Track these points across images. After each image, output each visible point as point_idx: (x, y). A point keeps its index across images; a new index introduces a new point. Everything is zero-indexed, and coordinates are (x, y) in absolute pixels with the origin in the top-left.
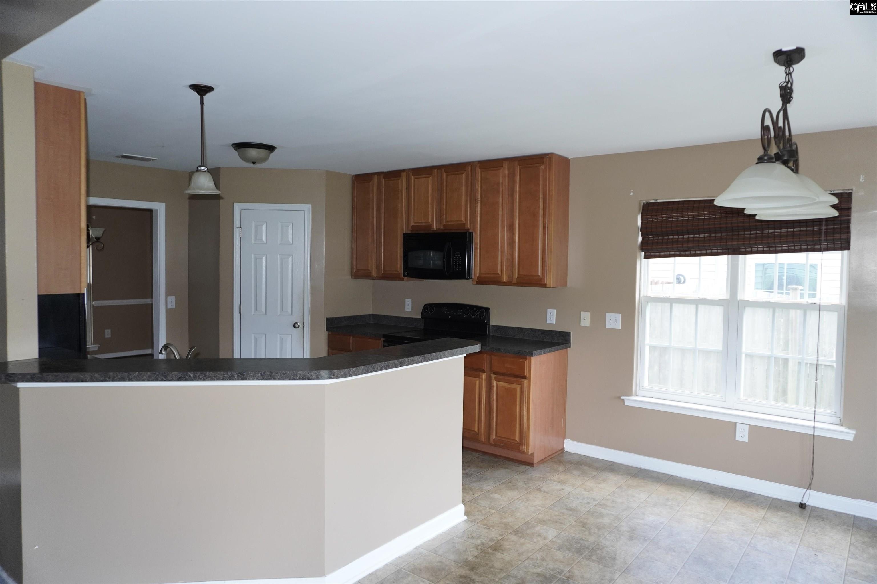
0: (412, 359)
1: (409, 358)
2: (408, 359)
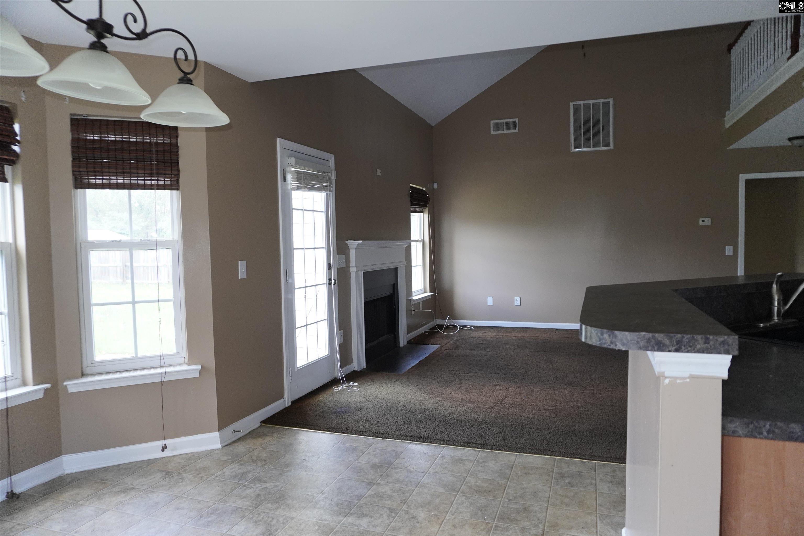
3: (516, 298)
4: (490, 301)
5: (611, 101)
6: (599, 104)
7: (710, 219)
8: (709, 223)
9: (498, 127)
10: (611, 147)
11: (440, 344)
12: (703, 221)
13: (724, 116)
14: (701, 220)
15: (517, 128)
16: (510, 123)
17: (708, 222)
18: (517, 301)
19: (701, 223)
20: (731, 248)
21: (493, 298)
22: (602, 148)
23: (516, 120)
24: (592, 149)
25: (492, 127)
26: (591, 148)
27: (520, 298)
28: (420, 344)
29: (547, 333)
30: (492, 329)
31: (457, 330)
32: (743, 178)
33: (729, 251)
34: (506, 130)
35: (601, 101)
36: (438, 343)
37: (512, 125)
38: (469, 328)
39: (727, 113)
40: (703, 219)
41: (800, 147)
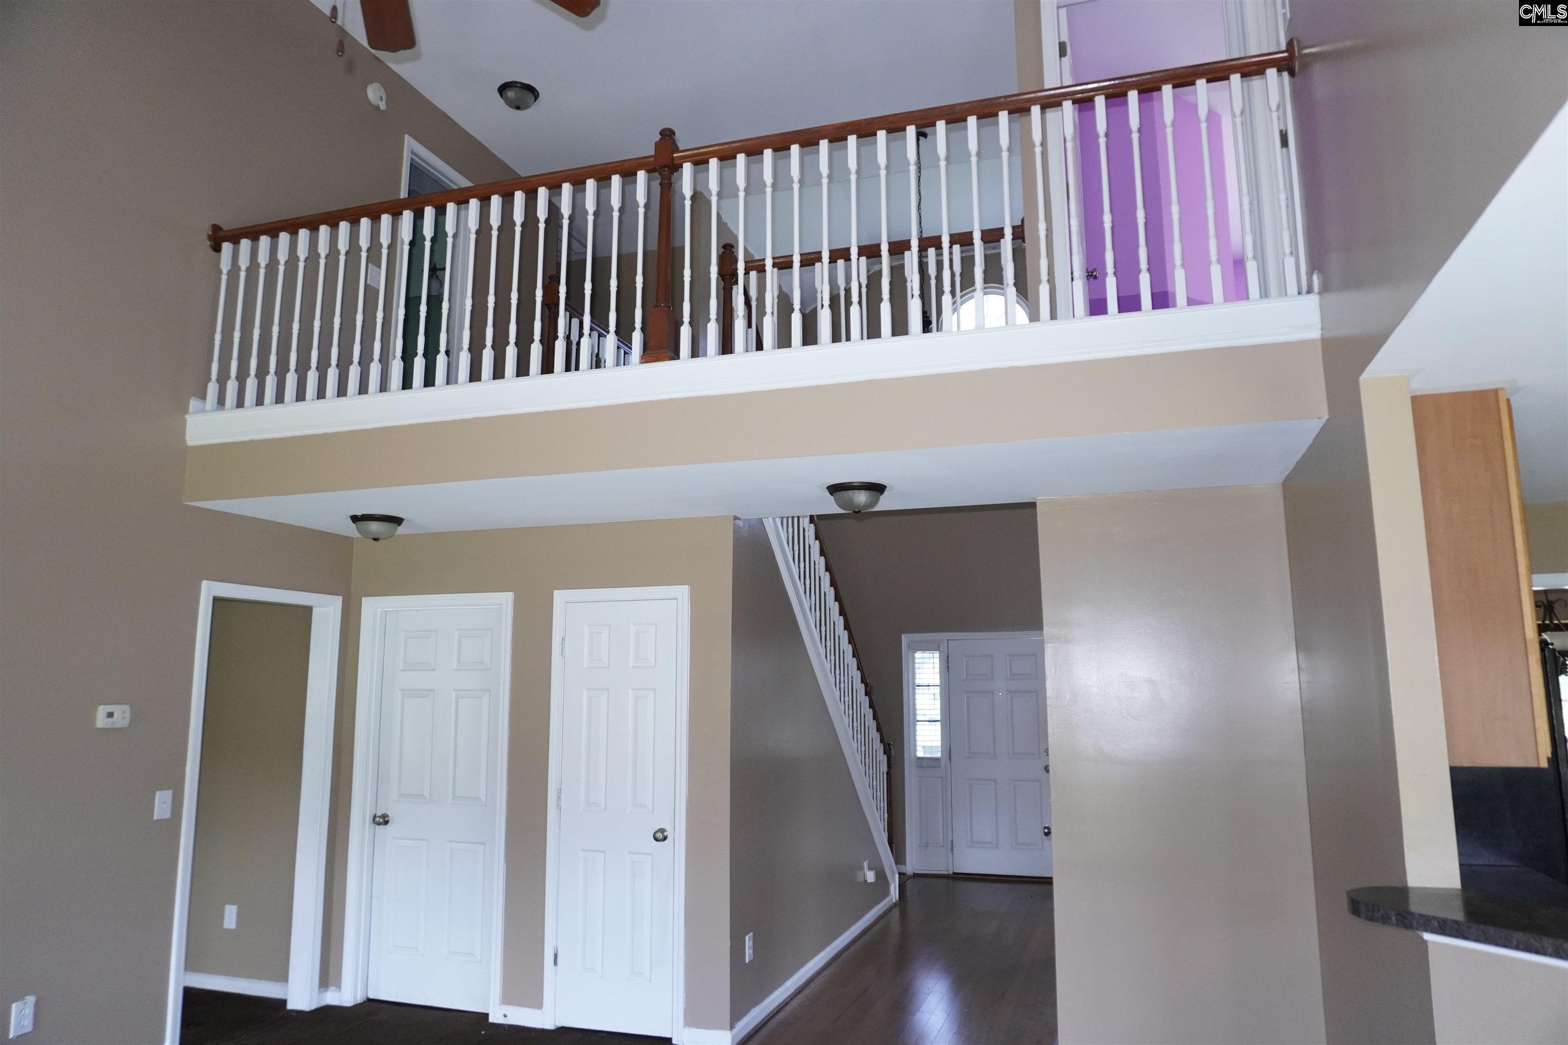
7: (126, 708)
8: (126, 722)
12: (110, 715)
13: (185, 409)
14: (104, 710)
17: (122, 715)
19: (103, 722)
20: (168, 795)
32: (209, 590)
33: (162, 805)
39: (195, 405)
40: (110, 708)
41: (376, 539)
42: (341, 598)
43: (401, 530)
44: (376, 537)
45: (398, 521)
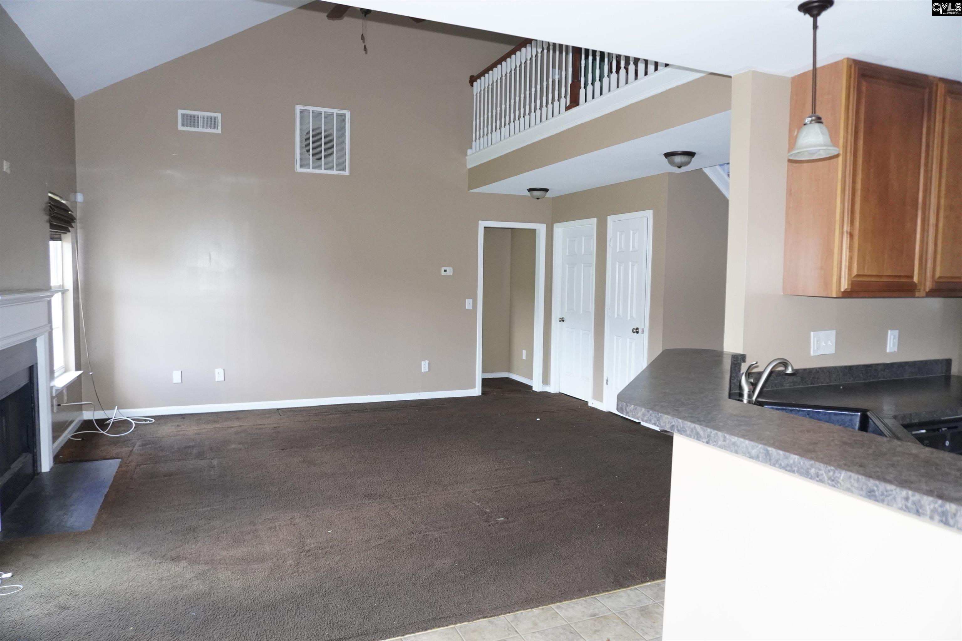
0: (733, 440)
1: (728, 436)
2: (725, 437)
3: (217, 371)
4: (176, 377)
5: (347, 113)
6: (332, 115)
7: (451, 269)
8: (451, 274)
9: (190, 121)
10: (347, 172)
11: (119, 456)
12: (445, 271)
13: (466, 154)
14: (443, 269)
15: (220, 128)
16: (210, 118)
17: (450, 271)
18: (219, 375)
19: (443, 273)
20: (471, 301)
21: (182, 372)
22: (335, 172)
23: (219, 116)
24: (323, 171)
25: (181, 119)
26: (322, 169)
27: (224, 370)
28: (81, 461)
29: (270, 417)
30: (184, 418)
31: (132, 427)
32: (483, 224)
33: (469, 304)
34: (202, 127)
35: (335, 111)
36: (114, 456)
37: (212, 123)
38: (146, 420)
39: (469, 152)
40: (445, 268)
41: (538, 199)
42: (545, 225)
43: (548, 195)
44: (537, 197)
45: (546, 190)
